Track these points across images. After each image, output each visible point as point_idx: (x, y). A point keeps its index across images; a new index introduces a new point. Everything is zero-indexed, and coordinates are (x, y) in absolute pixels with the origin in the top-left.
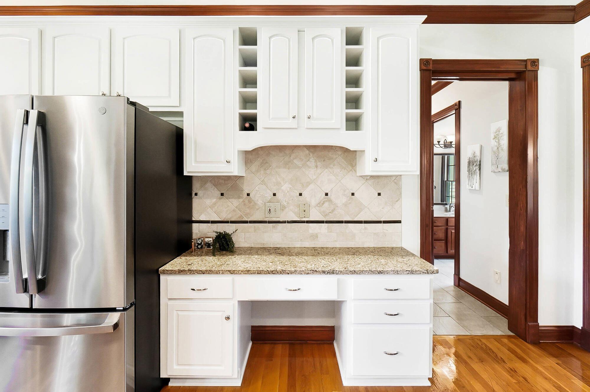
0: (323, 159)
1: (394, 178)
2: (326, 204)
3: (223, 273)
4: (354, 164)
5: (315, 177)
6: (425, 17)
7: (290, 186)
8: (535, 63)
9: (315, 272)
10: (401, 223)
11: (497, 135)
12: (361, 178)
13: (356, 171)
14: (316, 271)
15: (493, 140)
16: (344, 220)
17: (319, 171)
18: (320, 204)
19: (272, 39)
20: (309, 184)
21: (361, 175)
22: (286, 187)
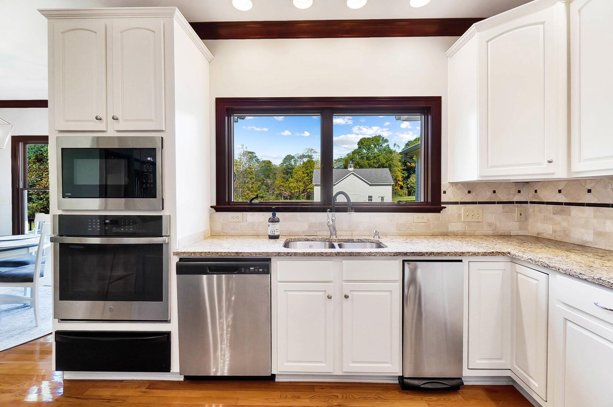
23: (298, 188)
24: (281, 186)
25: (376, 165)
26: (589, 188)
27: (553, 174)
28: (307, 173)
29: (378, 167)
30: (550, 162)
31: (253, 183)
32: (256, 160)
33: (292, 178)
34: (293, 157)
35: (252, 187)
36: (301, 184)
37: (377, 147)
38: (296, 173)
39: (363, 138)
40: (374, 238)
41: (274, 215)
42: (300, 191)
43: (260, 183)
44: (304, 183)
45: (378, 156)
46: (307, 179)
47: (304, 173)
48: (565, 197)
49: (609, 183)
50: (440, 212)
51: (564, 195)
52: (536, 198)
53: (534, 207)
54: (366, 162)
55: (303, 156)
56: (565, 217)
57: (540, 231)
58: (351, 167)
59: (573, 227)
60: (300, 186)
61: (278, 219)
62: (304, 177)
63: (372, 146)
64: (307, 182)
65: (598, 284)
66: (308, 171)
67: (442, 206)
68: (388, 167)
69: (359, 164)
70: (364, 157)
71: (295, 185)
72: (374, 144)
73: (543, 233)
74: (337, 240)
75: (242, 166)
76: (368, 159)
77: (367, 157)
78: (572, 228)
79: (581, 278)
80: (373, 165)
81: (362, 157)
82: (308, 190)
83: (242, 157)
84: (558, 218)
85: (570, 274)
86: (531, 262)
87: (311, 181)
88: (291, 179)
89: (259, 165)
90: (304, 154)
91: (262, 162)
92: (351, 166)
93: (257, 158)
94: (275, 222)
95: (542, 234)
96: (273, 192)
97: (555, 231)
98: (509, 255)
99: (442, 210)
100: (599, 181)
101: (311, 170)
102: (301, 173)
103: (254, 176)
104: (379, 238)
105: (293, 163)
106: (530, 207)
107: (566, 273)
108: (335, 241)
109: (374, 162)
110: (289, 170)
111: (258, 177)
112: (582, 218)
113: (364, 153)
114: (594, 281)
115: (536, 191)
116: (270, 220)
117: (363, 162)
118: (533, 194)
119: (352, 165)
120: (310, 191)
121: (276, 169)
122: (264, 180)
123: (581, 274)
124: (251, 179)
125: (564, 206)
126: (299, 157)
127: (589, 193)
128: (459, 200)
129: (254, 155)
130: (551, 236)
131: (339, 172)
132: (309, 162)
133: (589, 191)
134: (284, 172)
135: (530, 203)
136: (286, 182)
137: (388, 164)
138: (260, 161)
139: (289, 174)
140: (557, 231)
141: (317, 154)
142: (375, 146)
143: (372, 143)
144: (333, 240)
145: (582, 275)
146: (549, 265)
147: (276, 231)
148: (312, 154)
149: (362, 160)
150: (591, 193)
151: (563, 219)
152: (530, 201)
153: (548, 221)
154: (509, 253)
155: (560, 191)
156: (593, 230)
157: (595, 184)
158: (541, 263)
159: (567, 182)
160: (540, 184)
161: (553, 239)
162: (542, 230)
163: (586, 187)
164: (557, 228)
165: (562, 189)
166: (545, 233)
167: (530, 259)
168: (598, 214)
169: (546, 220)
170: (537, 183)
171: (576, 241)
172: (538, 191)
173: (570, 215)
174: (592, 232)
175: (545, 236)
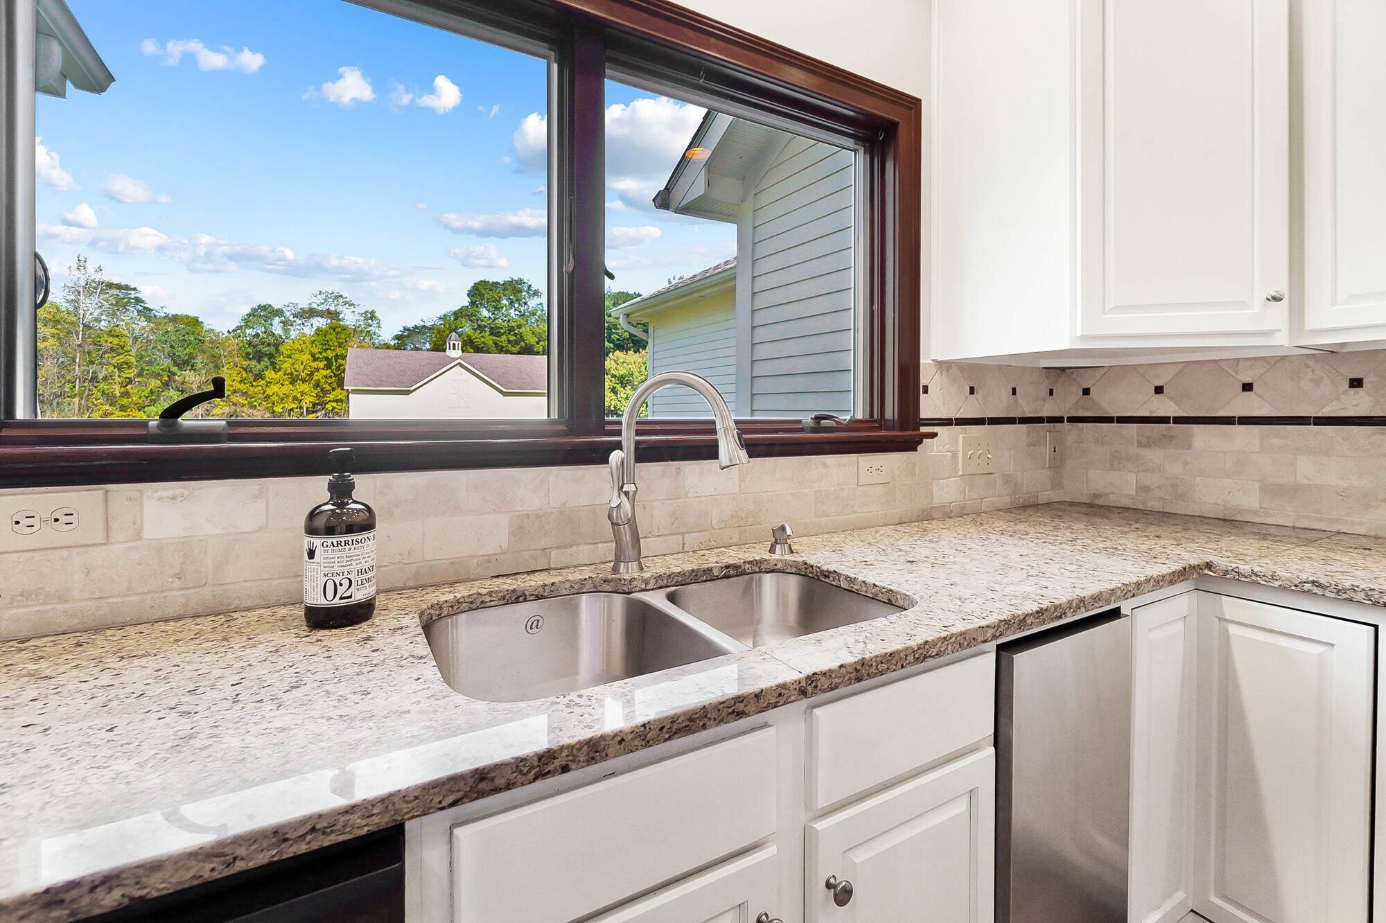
23: (295, 398)
24: (235, 391)
25: (513, 348)
26: (1247, 380)
28: (327, 359)
29: (519, 353)
30: (1274, 299)
31: (130, 381)
32: (139, 311)
33: (276, 370)
34: (279, 313)
35: (126, 394)
36: (305, 387)
37: (516, 305)
38: (289, 357)
39: (481, 281)
40: (772, 550)
41: (341, 492)
42: (301, 408)
43: (155, 383)
44: (317, 385)
45: (519, 327)
46: (325, 377)
47: (315, 359)
48: (1175, 402)
49: (1308, 366)
50: (915, 449)
51: (1171, 399)
52: (1087, 409)
53: (1082, 429)
54: (489, 340)
55: (311, 313)
56: (1175, 452)
57: (1101, 490)
58: (454, 349)
59: (1199, 476)
60: (303, 394)
61: (369, 509)
62: (317, 370)
63: (504, 302)
64: (326, 382)
66: (330, 354)
67: (921, 431)
68: (541, 353)
69: (473, 343)
70: (485, 327)
71: (285, 390)
72: (509, 299)
73: (1110, 493)
74: (653, 581)
75: (81, 326)
76: (495, 332)
77: (491, 328)
78: (1198, 478)
80: (507, 346)
81: (479, 326)
82: (327, 406)
83: (82, 297)
84: (1154, 456)
87: (341, 383)
88: (270, 374)
89: (152, 325)
90: (314, 306)
91: (164, 317)
92: (454, 345)
93: (146, 305)
94: (351, 529)
95: (1106, 495)
96: (207, 410)
97: (1143, 489)
98: (1206, 571)
99: (921, 442)
101: (339, 351)
102: (306, 357)
103: (133, 360)
104: (792, 552)
105: (277, 328)
106: (1070, 430)
108: (643, 586)
109: (509, 342)
110: (266, 349)
111: (150, 363)
112: (1225, 453)
113: (485, 317)
115: (1086, 392)
116: (320, 522)
117: (483, 340)
118: (1079, 397)
119: (456, 343)
120: (334, 408)
121: (217, 343)
122: (174, 374)
124: (119, 368)
125: (1171, 425)
126: (299, 313)
127: (1248, 393)
128: (953, 415)
129: (133, 294)
130: (1132, 501)
131: (422, 359)
132: (334, 330)
133: (1247, 387)
134: (248, 354)
135: (1068, 421)
136: (255, 381)
137: (541, 348)
138: (155, 316)
139: (266, 359)
140: (1152, 488)
141: (354, 310)
142: (512, 303)
143: (505, 296)
144: (634, 584)
147: (360, 578)
148: (340, 308)
149: (480, 333)
150: (1251, 393)
151: (1170, 456)
152: (1068, 417)
153: (1122, 463)
154: (1209, 565)
155: (1159, 390)
156: (1259, 481)
157: (1264, 370)
158: (1367, 595)
159: (1180, 367)
160: (1098, 373)
161: (1140, 507)
162: (1104, 487)
163: (1236, 377)
164: (1152, 480)
165: (1166, 384)
166: (1113, 493)
167: (1313, 582)
168: (1275, 441)
169: (1117, 461)
170: (1090, 372)
171: (1207, 511)
172: (1092, 390)
173: (1190, 447)
174: (1257, 485)
175: (1113, 500)
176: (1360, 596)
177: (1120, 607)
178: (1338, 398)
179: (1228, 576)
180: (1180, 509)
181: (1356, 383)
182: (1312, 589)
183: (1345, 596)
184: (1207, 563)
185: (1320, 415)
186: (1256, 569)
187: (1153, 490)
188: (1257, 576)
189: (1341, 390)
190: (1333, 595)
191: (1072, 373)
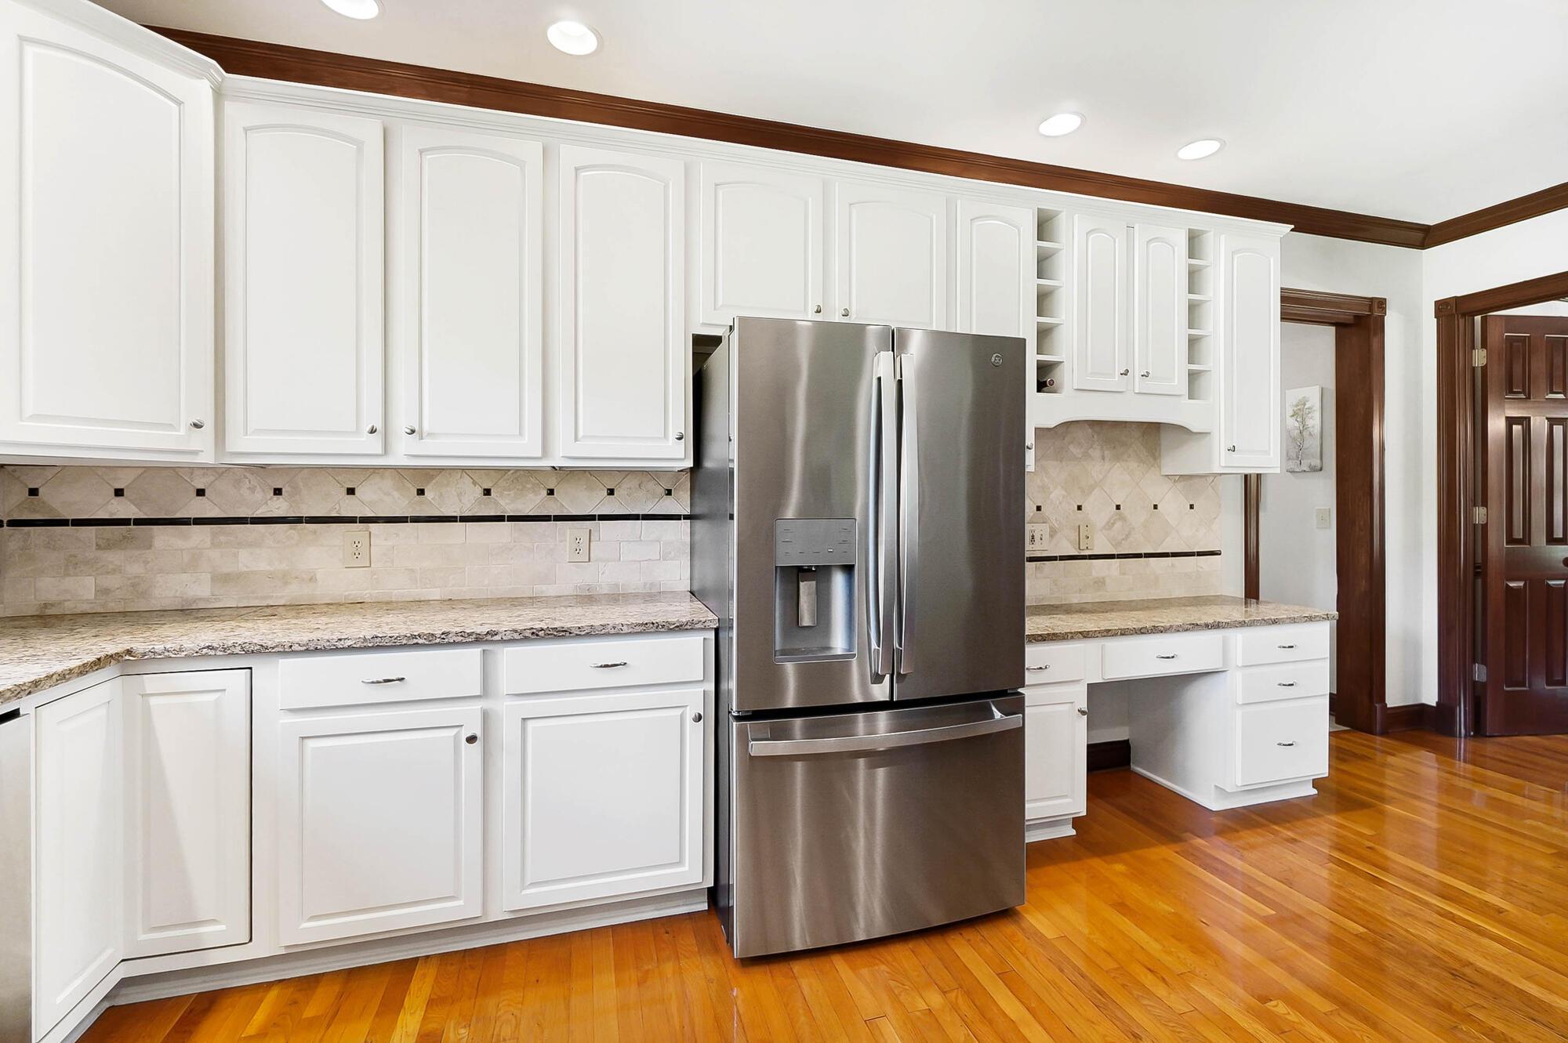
0: (1113, 446)
1: (1212, 478)
2: (1118, 525)
3: (1072, 638)
4: (1157, 454)
5: (1101, 477)
6: (1293, 226)
7: (1064, 493)
8: (1381, 303)
9: (1195, 627)
10: (1220, 554)
11: (1299, 409)
12: (1166, 478)
13: (1160, 467)
14: (1197, 625)
15: (1290, 418)
16: (1143, 551)
17: (1107, 466)
18: (1109, 525)
19: (1091, 237)
20: (1092, 488)
21: (1167, 474)
22: (1057, 494)
26: (200, 486)
27: (195, 453)
30: (196, 426)
48: (136, 504)
49: (246, 477)
51: (132, 502)
52: (35, 511)
53: (28, 533)
56: (137, 553)
57: (53, 599)
59: (159, 573)
65: (373, 646)
73: (65, 601)
78: (158, 575)
79: (341, 646)
84: (114, 557)
85: (316, 649)
86: (212, 653)
95: (60, 603)
97: (103, 591)
98: (127, 657)
100: (223, 473)
106: (12, 535)
107: (307, 649)
112: (182, 550)
114: (365, 644)
115: (33, 492)
118: (24, 498)
123: (340, 640)
125: (132, 527)
127: (201, 498)
130: (91, 605)
133: (201, 493)
135: (7, 526)
140: (112, 589)
145: (342, 642)
146: (264, 645)
150: (204, 498)
151: (131, 557)
152: (8, 521)
153: (80, 567)
154: (129, 652)
155: (119, 493)
156: (210, 573)
157: (214, 478)
158: (242, 648)
159: (140, 471)
160: (49, 473)
161: (99, 611)
162: (58, 595)
163: (192, 483)
164: (112, 581)
165: (127, 486)
166: (69, 600)
167: (208, 647)
168: (222, 538)
169: (72, 565)
170: (38, 471)
171: (167, 604)
172: (40, 491)
173: (150, 547)
174: (209, 576)
175: (69, 607)
176: (237, 650)
177: (19, 709)
178: (266, 503)
179: (146, 657)
180: (142, 606)
181: (278, 492)
182: (207, 653)
183: (229, 652)
184: (128, 650)
185: (255, 516)
186: (168, 647)
187: (114, 591)
188: (168, 651)
189: (269, 498)
190: (221, 653)
191: (14, 471)
